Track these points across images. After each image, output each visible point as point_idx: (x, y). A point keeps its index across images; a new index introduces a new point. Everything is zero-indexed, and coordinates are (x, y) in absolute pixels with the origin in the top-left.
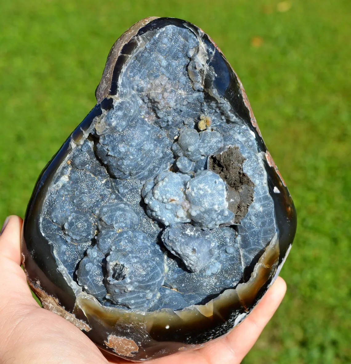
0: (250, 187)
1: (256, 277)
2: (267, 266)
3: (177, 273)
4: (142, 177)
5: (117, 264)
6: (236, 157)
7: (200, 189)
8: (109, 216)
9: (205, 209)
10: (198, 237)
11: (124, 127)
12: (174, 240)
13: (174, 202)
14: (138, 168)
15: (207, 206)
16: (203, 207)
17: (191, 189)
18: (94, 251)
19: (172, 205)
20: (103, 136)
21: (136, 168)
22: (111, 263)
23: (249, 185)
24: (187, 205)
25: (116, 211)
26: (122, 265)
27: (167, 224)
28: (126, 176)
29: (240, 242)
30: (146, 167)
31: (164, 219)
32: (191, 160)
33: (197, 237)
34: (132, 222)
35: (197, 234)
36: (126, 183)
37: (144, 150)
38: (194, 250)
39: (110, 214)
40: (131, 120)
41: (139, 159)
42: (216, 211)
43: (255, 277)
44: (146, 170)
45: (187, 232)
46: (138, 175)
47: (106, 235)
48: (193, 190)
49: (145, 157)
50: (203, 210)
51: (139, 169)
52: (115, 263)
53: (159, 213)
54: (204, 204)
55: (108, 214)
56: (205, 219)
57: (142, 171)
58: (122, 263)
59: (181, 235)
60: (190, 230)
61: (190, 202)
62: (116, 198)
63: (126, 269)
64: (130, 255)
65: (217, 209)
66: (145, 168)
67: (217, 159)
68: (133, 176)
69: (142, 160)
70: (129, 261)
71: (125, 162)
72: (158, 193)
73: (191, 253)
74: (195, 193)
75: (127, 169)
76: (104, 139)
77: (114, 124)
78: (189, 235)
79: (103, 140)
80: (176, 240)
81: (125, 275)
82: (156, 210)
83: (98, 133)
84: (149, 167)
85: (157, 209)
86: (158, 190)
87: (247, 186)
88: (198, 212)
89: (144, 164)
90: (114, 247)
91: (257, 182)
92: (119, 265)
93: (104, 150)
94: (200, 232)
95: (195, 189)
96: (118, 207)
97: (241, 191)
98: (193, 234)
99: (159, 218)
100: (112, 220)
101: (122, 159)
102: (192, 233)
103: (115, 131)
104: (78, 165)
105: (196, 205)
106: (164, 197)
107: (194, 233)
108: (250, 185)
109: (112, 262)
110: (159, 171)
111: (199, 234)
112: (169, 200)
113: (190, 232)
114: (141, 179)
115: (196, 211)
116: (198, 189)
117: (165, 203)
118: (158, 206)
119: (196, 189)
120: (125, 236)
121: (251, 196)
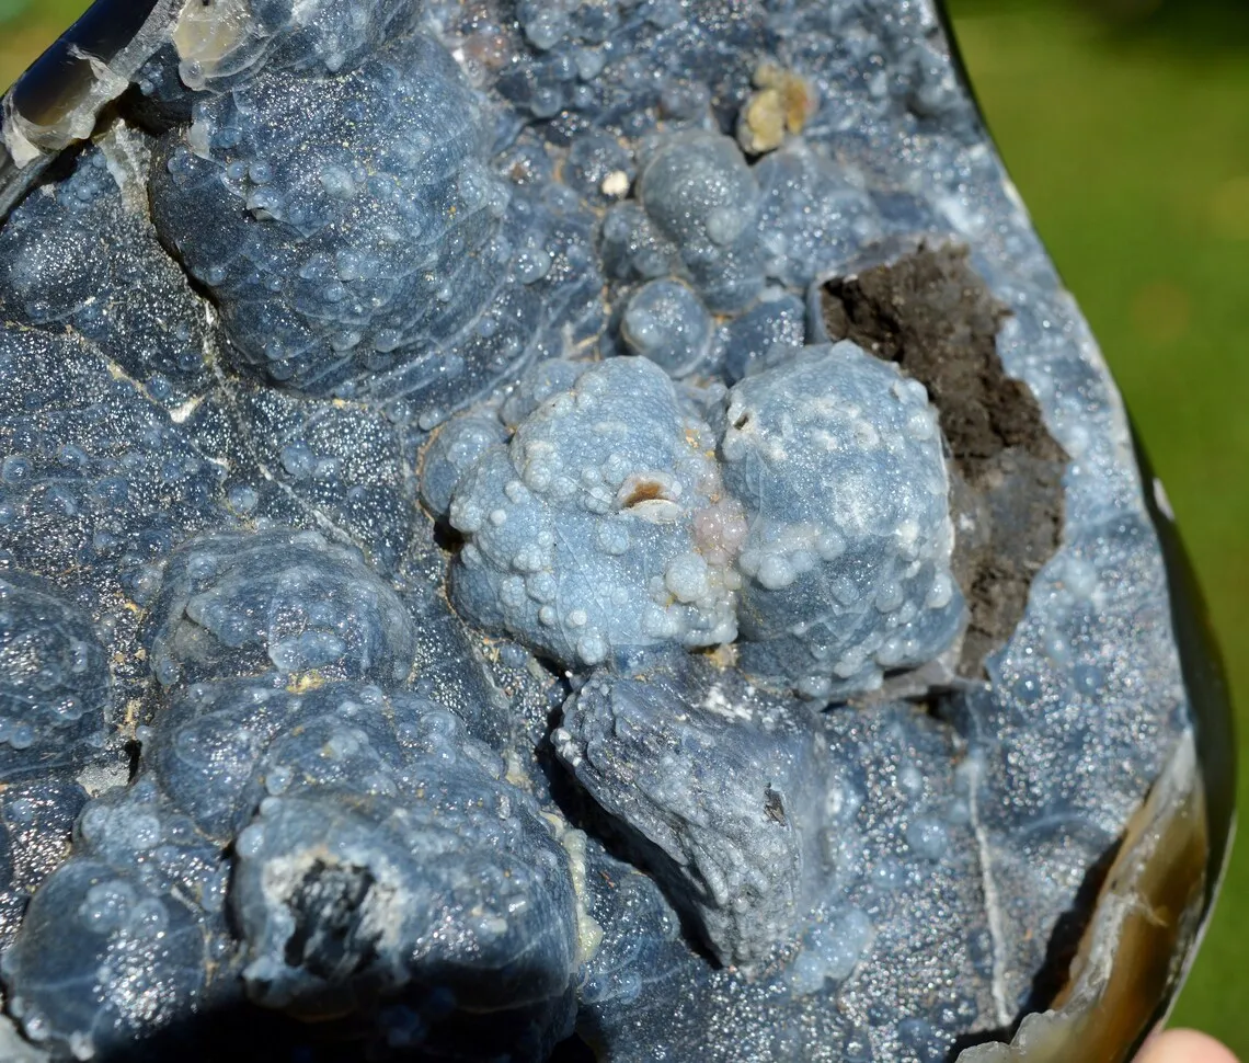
0: (1042, 465)
1: (1113, 974)
2: (1156, 918)
3: (641, 968)
4: (426, 382)
5: (320, 866)
6: (957, 296)
7: (818, 422)
8: (233, 593)
9: (850, 544)
10: (780, 735)
11: (359, 44)
12: (650, 742)
13: (649, 510)
14: (418, 316)
15: (860, 521)
16: (839, 529)
17: (765, 424)
18: (138, 814)
19: (638, 527)
20: (220, 95)
21: (407, 312)
22: (279, 865)
23: (1036, 454)
24: (728, 524)
25: (278, 565)
26: (356, 870)
27: (593, 649)
28: (335, 367)
29: (980, 789)
30: (459, 317)
31: (580, 617)
32: (711, 304)
33: (773, 732)
34: (384, 636)
35: (769, 719)
36: (323, 419)
37: (462, 205)
38: (774, 803)
39: (243, 583)
40: (389, 18)
41: (434, 257)
42: (903, 562)
43: (1107, 976)
44: (458, 338)
45: (710, 705)
46: (403, 369)
47: (221, 704)
48: (777, 430)
49: (461, 254)
50: (833, 545)
51: (420, 327)
52: (306, 862)
53: (546, 584)
54: (844, 508)
55: (229, 585)
56: (836, 608)
57: (435, 340)
58: (357, 857)
59: (683, 717)
60: (724, 692)
61: (749, 503)
62: (261, 509)
63: (384, 896)
64: (400, 813)
65: (912, 550)
66: (454, 326)
67: (869, 293)
68: (379, 373)
69: (443, 267)
70: (396, 844)
71: (353, 265)
72: (555, 455)
73: (765, 817)
74: (789, 446)
75: (359, 309)
76: (225, 114)
77: (301, 13)
78: (731, 721)
79: (219, 122)
80: (662, 741)
81: (378, 937)
82: (535, 564)
83: (194, 73)
84: (473, 323)
85: (533, 557)
86: (547, 438)
87: (1025, 458)
88: (805, 563)
89: (455, 295)
90: (284, 773)
91: (1077, 439)
92: (339, 868)
93: (219, 186)
94: (782, 710)
95: (786, 420)
96: (290, 547)
97: (996, 481)
98: (749, 718)
99: (548, 614)
100: (260, 620)
101: (330, 243)
102: (743, 712)
103: (299, 65)
104: (35, 295)
105: (795, 520)
106: (592, 474)
107: (750, 711)
108: (1043, 451)
109: (282, 854)
110: (521, 361)
111: (781, 716)
112: (625, 494)
113: (729, 706)
114: (419, 401)
115: (789, 557)
116: (805, 426)
117: (593, 513)
118: (546, 537)
119: (794, 424)
120: (349, 708)
121: (1052, 511)
